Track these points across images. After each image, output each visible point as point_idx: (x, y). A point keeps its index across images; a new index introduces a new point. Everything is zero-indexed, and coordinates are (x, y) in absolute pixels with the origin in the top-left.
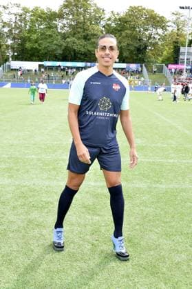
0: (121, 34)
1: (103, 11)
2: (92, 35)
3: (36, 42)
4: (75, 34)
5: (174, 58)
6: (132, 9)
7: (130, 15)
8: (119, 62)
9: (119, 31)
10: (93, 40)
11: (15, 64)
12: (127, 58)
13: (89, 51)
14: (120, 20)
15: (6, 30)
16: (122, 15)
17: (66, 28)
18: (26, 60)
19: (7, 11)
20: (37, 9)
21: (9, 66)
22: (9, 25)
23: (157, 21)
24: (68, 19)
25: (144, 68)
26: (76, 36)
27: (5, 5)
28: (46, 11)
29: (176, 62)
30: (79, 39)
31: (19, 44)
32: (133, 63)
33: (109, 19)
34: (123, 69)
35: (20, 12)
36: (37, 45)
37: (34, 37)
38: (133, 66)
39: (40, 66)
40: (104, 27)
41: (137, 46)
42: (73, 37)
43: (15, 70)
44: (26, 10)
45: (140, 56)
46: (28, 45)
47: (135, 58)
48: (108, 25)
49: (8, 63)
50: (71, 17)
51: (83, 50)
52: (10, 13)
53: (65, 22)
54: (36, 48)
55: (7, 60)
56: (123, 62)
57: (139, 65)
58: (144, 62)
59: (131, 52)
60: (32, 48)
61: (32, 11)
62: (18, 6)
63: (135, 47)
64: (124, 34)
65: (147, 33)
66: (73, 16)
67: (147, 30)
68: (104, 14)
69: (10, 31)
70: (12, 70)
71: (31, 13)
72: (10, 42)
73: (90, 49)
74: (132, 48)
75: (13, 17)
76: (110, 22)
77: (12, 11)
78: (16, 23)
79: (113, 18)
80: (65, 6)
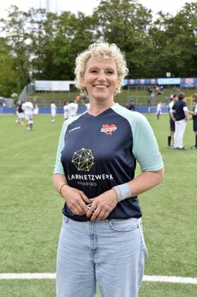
0: (173, 40)
1: (150, 11)
2: (136, 43)
3: (66, 56)
6: (188, 7)
7: (187, 14)
8: (171, 77)
9: (171, 36)
10: (137, 50)
11: (41, 85)
12: (181, 70)
18: (54, 79)
19: (29, 19)
20: (66, 14)
21: (34, 87)
22: (31, 36)
27: (27, 12)
28: (77, 17)
31: (44, 60)
33: (158, 22)
34: (178, 86)
35: (45, 18)
36: (67, 59)
37: (64, 49)
39: (71, 85)
43: (41, 91)
44: (51, 16)
46: (56, 61)
48: (155, 29)
49: (32, 84)
50: (108, 22)
52: (32, 22)
53: (100, 29)
54: (66, 64)
55: (29, 81)
60: (62, 64)
61: (60, 18)
62: (42, 11)
63: (193, 56)
64: (177, 39)
66: (111, 21)
68: (151, 16)
69: (34, 43)
70: (37, 92)
71: (58, 20)
72: (33, 57)
73: (133, 61)
74: (189, 57)
75: (36, 26)
76: (158, 26)
77: (35, 19)
78: (40, 33)
79: (162, 21)
80: (101, 9)
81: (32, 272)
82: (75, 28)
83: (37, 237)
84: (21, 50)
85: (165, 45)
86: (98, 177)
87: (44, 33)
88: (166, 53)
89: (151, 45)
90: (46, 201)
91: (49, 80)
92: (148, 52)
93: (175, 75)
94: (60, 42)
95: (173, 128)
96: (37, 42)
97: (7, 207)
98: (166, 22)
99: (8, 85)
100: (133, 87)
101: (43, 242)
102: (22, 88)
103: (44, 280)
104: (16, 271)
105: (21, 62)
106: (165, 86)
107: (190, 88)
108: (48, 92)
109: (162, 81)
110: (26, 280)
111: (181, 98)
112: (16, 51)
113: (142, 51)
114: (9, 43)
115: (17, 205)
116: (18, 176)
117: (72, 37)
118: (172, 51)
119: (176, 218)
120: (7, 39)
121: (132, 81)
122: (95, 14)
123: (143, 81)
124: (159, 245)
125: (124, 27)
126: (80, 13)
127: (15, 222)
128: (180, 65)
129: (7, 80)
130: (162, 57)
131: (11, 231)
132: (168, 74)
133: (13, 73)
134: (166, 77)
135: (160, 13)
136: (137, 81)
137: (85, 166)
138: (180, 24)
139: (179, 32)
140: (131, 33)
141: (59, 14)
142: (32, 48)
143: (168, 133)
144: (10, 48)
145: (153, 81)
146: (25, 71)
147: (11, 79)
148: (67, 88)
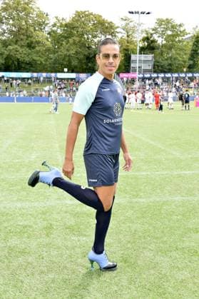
4: (17, 41)
5: (125, 66)
13: (34, 60)
14: (66, 25)
16: (68, 20)
17: (6, 34)
23: (105, 27)
24: (8, 24)
26: (19, 43)
29: (128, 72)
30: (22, 46)
32: (82, 72)
38: (84, 76)
40: (49, 34)
41: (86, 53)
42: (16, 44)
45: (90, 65)
47: (85, 67)
51: (27, 59)
56: (72, 72)
59: (80, 61)
65: (96, 40)
67: (95, 37)
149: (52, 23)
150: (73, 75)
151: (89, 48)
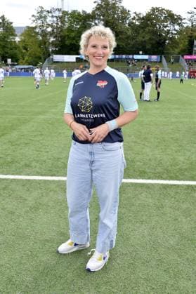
0: (144, 30)
1: (129, 11)
3: (74, 39)
5: (189, 50)
6: (153, 10)
7: (153, 14)
8: (142, 54)
9: (143, 28)
10: (120, 36)
11: (57, 58)
12: (149, 50)
14: (143, 18)
15: (49, 29)
16: (145, 14)
18: (65, 54)
19: (50, 15)
20: (74, 12)
21: (52, 59)
22: (52, 26)
23: (173, 18)
25: (163, 59)
27: (49, 10)
28: (81, 13)
29: (190, 54)
31: (60, 41)
32: (154, 54)
33: (134, 19)
34: (146, 60)
35: (61, 14)
36: (74, 41)
37: (73, 35)
38: (154, 58)
39: (77, 58)
41: (158, 40)
43: (57, 62)
44: (65, 13)
45: (160, 49)
46: (67, 42)
47: (156, 50)
48: (133, 23)
49: (51, 57)
50: (102, 17)
52: (53, 17)
54: (74, 44)
55: (49, 55)
57: (159, 56)
58: (163, 53)
59: (153, 45)
60: (71, 44)
61: (71, 14)
62: (59, 10)
63: (156, 41)
64: (147, 30)
65: (165, 29)
66: (104, 17)
67: (166, 27)
68: (129, 14)
69: (53, 30)
70: (55, 62)
71: (69, 16)
72: (52, 39)
74: (154, 42)
75: (55, 19)
76: (134, 21)
77: (54, 15)
78: (57, 24)
79: (137, 18)
80: (98, 9)
81: (52, 176)
82: (81, 21)
83: (54, 155)
84: (44, 34)
85: (139, 33)
86: (95, 116)
87: (60, 24)
88: (140, 39)
89: (129, 33)
90: (60, 133)
91: (63, 54)
92: (128, 38)
93: (145, 53)
94: (70, 29)
95: (143, 87)
96: (55, 30)
97: (35, 136)
98: (140, 19)
99: (36, 58)
100: (118, 60)
101: (58, 159)
102: (45, 60)
103: (59, 181)
104: (42, 175)
105: (44, 42)
106: (138, 60)
107: (154, 62)
108: (62, 62)
109: (136, 57)
110: (48, 181)
111: (148, 68)
112: (41, 35)
113: (124, 36)
114: (37, 30)
115: (42, 135)
116: (42, 117)
117: (78, 27)
118: (143, 38)
119: (144, 145)
120: (35, 28)
121: (117, 56)
122: (93, 12)
123: (124, 56)
124: (132, 161)
125: (112, 21)
126: (83, 11)
127: (40, 146)
128: (148, 47)
129: (35, 54)
130: (136, 41)
131: (38, 151)
132: (141, 52)
133: (39, 50)
134: (139, 54)
135: (135, 13)
136: (120, 56)
137: (87, 108)
138: (149, 20)
139: (148, 25)
140: (117, 25)
141: (70, 12)
142: (52, 34)
143: (140, 90)
144: (37, 33)
145: (131, 56)
146: (47, 49)
147: (38, 54)
148: (74, 60)
149: (132, 17)
150: (146, 57)
151: (160, 35)
